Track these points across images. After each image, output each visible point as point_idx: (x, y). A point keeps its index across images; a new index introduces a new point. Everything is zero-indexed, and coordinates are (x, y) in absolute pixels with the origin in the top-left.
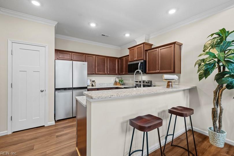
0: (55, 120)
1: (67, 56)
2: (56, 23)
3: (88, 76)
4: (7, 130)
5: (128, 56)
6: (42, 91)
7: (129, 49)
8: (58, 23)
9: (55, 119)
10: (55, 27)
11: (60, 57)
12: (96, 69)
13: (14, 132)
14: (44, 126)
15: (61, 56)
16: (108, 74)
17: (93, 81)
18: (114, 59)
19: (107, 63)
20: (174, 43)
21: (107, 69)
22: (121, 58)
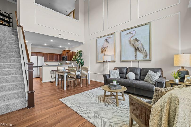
2: (31, 44)
3: (44, 62)
7: (62, 51)
12: (48, 59)
18: (57, 55)
19: (54, 57)
20: (72, 52)
21: (54, 59)
22: (60, 54)
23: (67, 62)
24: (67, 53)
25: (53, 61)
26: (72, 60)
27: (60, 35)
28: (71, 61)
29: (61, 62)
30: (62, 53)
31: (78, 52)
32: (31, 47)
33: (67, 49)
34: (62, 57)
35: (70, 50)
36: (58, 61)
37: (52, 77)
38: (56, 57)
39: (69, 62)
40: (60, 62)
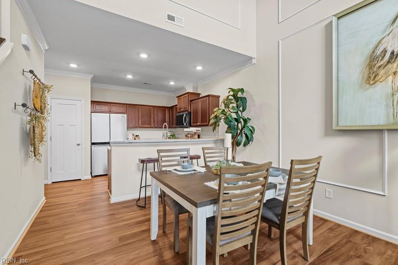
0: (92, 176)
1: (105, 108)
2: (92, 76)
3: (127, 130)
4: (47, 180)
5: (177, 105)
6: (78, 145)
7: (177, 97)
8: (94, 76)
9: (91, 174)
10: (91, 80)
11: (97, 109)
12: (140, 122)
13: (53, 183)
14: (80, 180)
15: (98, 107)
16: (155, 127)
17: (136, 136)
18: (164, 108)
19: (154, 114)
20: (208, 96)
21: (154, 121)
22: (172, 108)
23: (193, 130)
24: (191, 101)
25: (152, 127)
26: (212, 121)
27: (171, 18)
28: (207, 125)
29: (173, 130)
30: (175, 102)
31: (232, 93)
32: (91, 87)
33: (190, 90)
34: (177, 117)
35: (199, 92)
36: (165, 127)
37: (143, 184)
38: (160, 115)
39: (200, 129)
40: (170, 130)
